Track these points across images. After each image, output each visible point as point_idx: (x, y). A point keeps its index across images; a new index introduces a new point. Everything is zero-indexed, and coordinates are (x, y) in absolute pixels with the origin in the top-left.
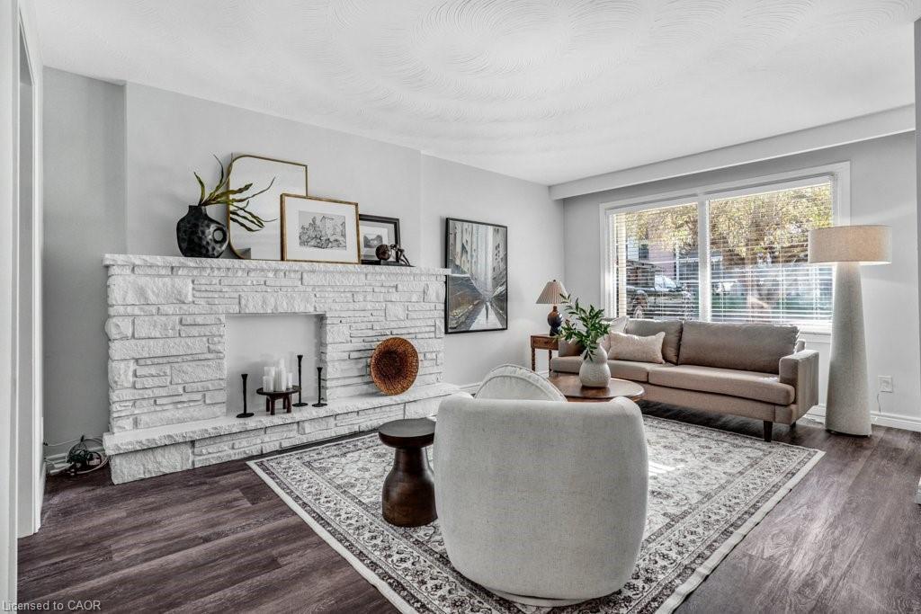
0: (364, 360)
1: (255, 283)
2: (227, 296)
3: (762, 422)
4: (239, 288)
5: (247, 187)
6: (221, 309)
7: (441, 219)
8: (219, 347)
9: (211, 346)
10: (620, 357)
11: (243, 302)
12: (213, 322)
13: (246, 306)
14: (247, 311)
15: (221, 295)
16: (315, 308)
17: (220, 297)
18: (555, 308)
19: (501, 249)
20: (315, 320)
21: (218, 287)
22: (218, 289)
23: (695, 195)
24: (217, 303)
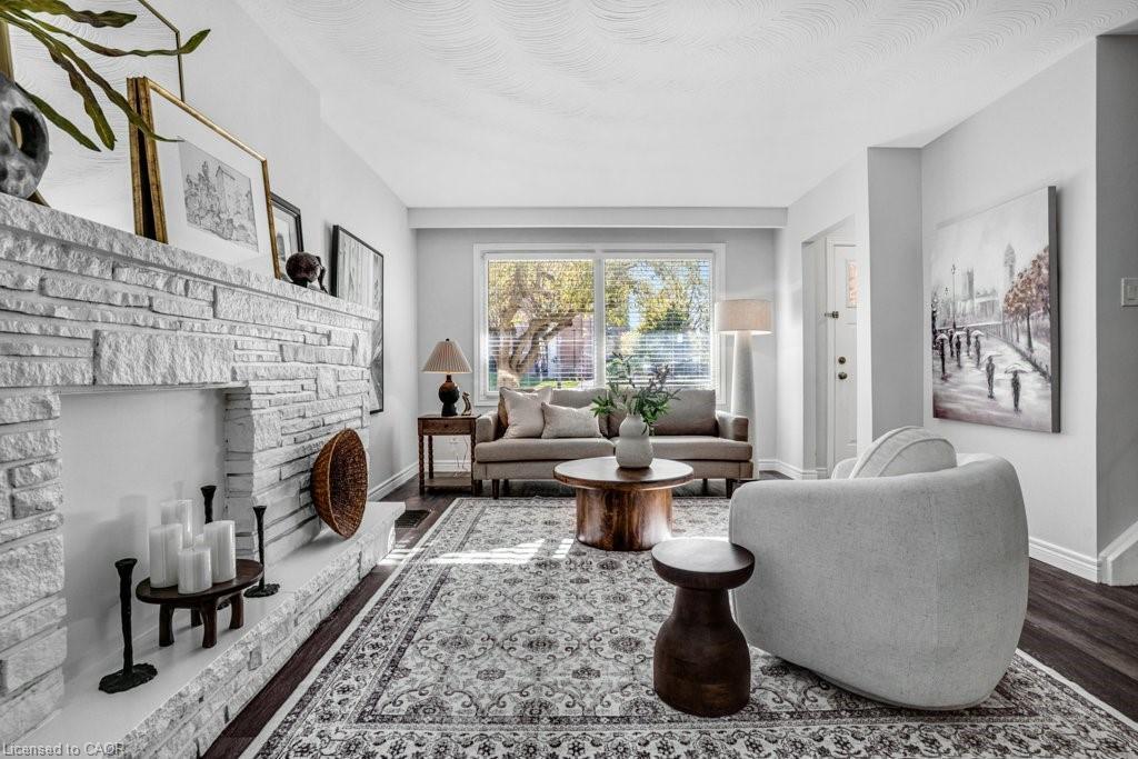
0: (295, 479)
1: (131, 301)
2: (64, 331)
3: (724, 480)
4: (97, 312)
5: (118, 20)
6: (51, 371)
7: (327, 228)
8: (49, 495)
9: (22, 496)
10: (562, 434)
11: (106, 352)
12: (26, 416)
13: (112, 363)
14: (115, 380)
15: (49, 326)
16: (234, 372)
17: (44, 334)
18: (449, 378)
19: (379, 288)
20: (215, 401)
21: (41, 304)
22: (42, 309)
23: (592, 251)
24: (36, 351)
